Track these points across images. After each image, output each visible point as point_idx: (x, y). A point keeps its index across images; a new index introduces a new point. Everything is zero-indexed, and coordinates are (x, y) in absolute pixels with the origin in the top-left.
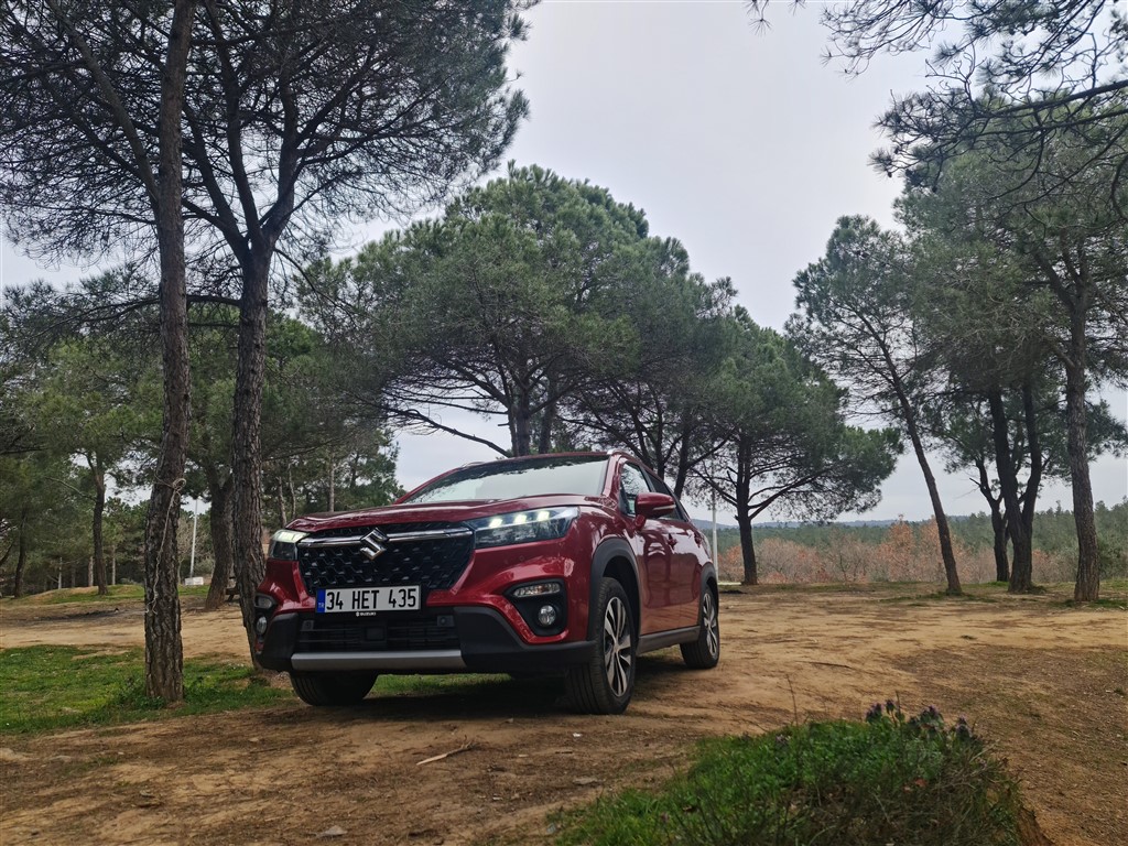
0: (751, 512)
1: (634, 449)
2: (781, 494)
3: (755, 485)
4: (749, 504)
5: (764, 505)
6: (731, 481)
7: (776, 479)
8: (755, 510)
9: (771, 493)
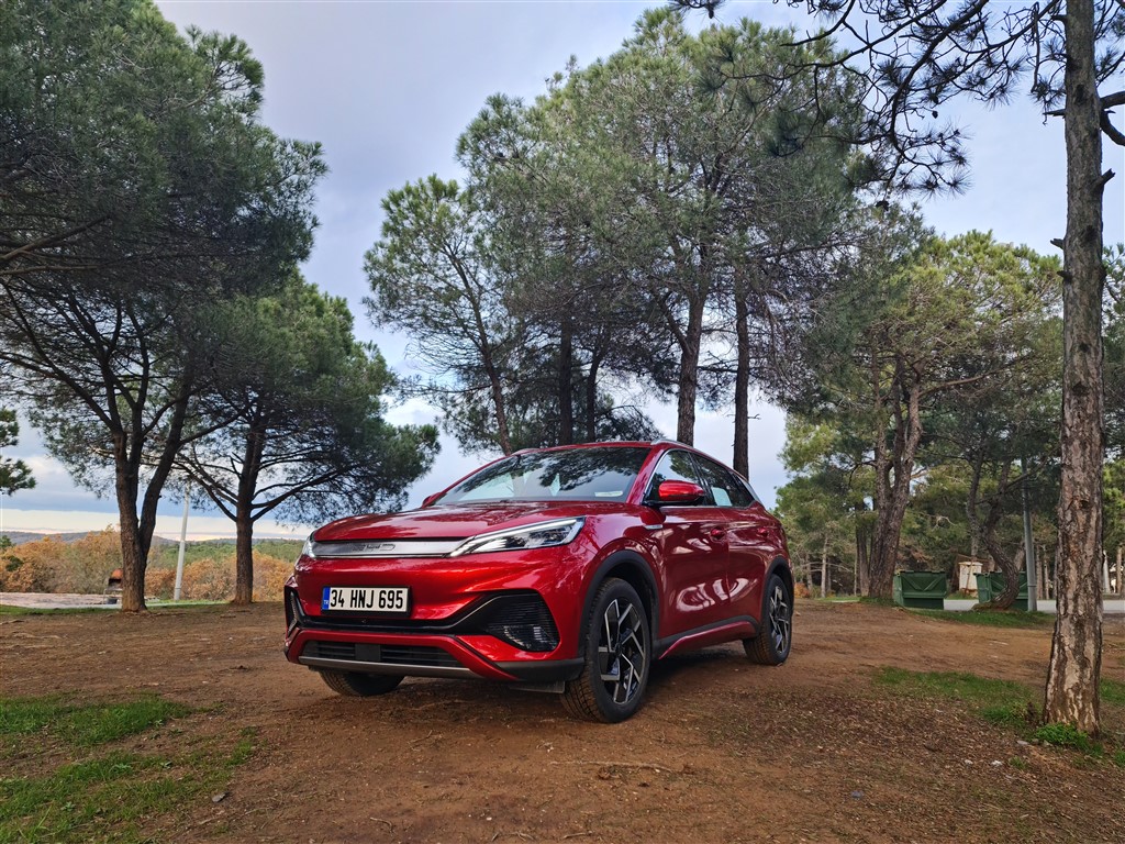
0: (254, 512)
1: (100, 412)
2: (292, 493)
3: (262, 481)
4: (253, 502)
5: (271, 505)
6: (236, 472)
7: (287, 475)
8: (262, 509)
9: (279, 492)
